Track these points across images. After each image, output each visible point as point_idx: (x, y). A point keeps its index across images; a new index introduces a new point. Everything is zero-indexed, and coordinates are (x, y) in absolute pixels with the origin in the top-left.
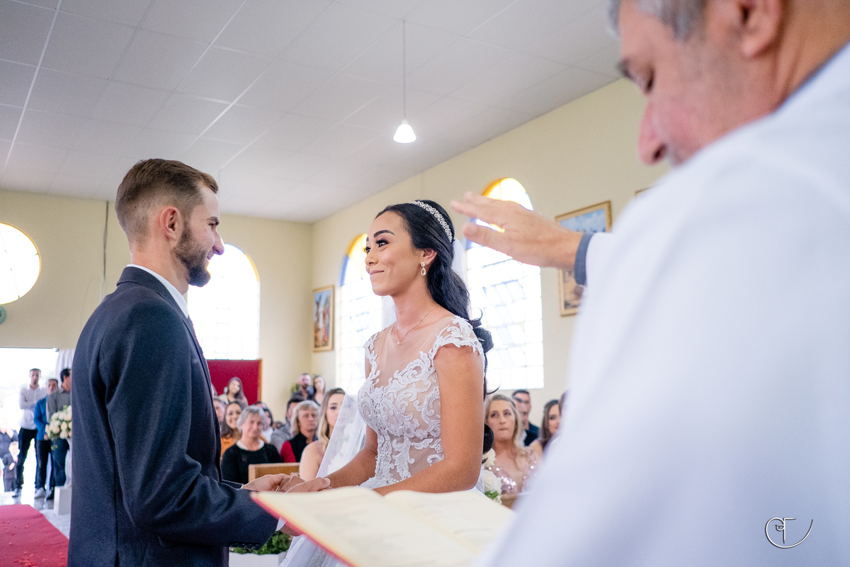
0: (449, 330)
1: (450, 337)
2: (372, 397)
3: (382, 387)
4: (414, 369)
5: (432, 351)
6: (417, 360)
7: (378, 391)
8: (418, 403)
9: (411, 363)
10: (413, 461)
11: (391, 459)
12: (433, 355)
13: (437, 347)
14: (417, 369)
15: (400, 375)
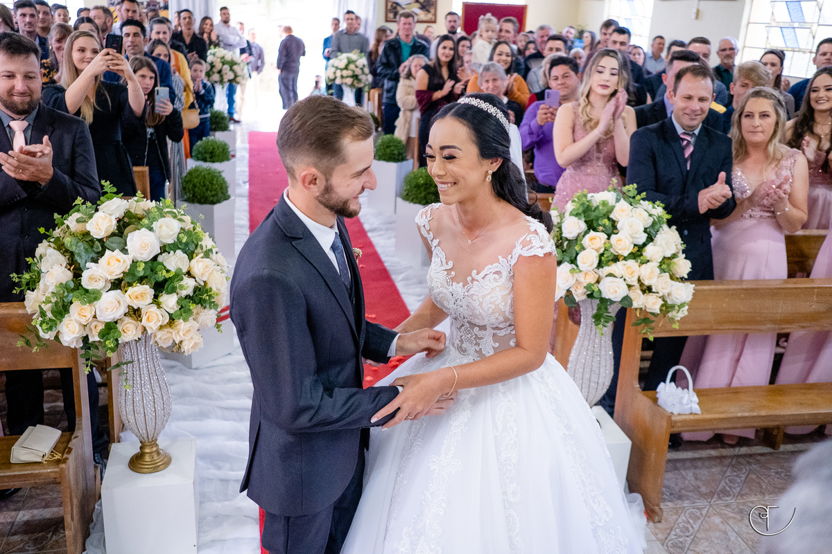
0: (528, 239)
1: (532, 247)
2: (451, 290)
3: (461, 284)
4: (495, 273)
5: (511, 258)
6: (497, 264)
7: (458, 288)
8: (503, 304)
9: (490, 266)
10: (497, 345)
11: (474, 342)
12: (513, 262)
13: (517, 255)
14: (498, 273)
15: (479, 277)
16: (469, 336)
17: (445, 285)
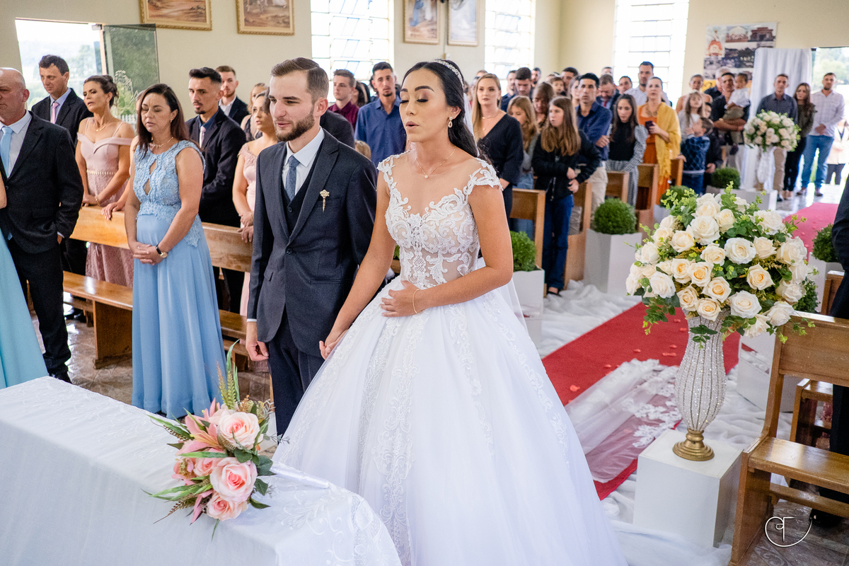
0: (481, 173)
1: (485, 179)
2: (409, 220)
3: (418, 214)
4: (452, 202)
5: (467, 188)
6: (452, 195)
7: (415, 219)
8: (456, 229)
9: (446, 197)
10: (446, 270)
11: (425, 270)
12: (469, 192)
13: (472, 186)
14: (454, 202)
15: (437, 207)
16: (421, 265)
17: (403, 217)
